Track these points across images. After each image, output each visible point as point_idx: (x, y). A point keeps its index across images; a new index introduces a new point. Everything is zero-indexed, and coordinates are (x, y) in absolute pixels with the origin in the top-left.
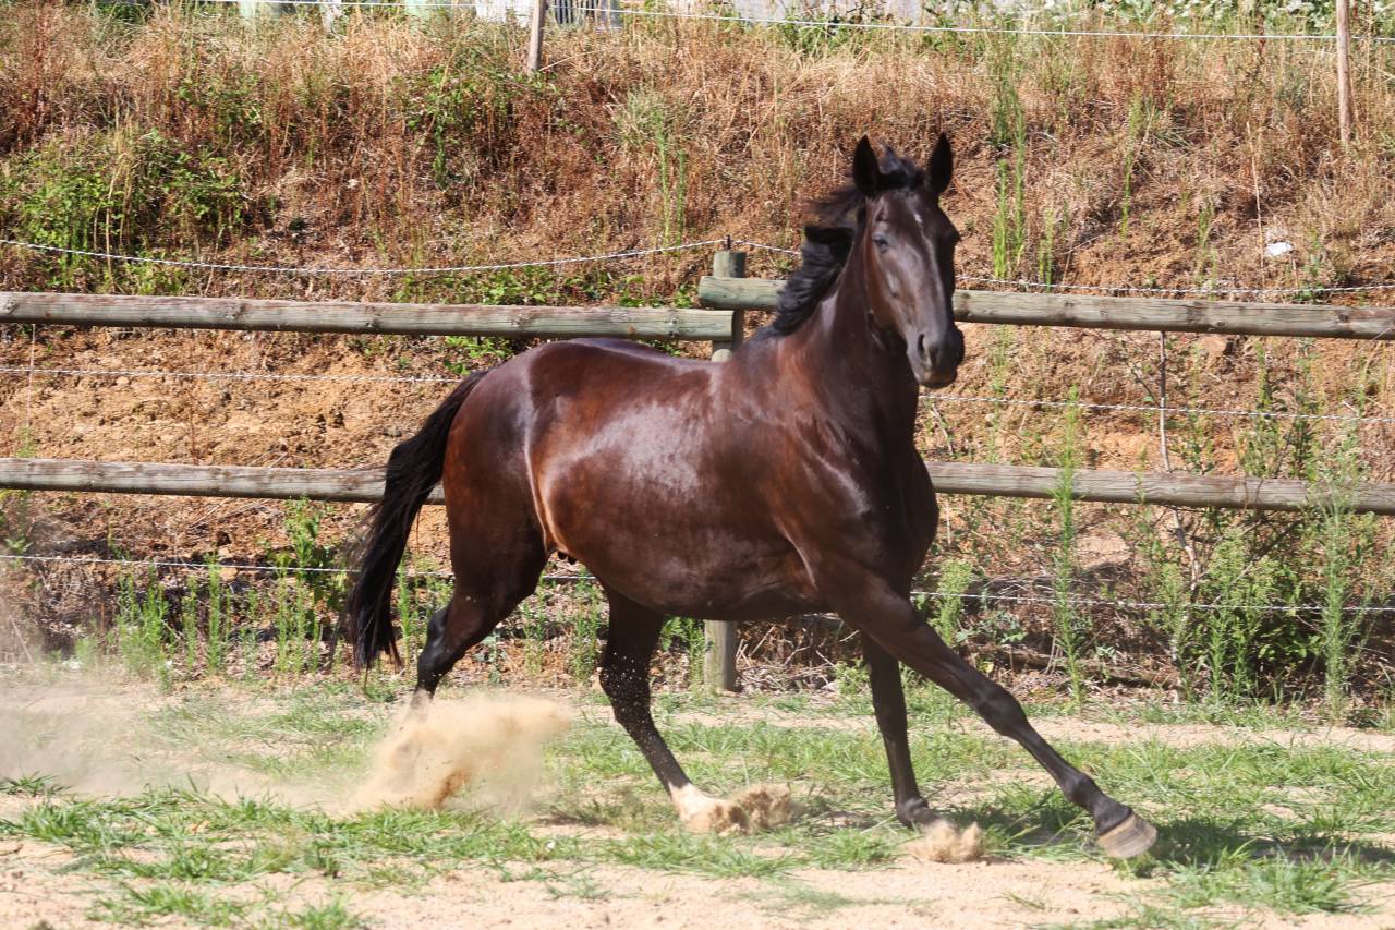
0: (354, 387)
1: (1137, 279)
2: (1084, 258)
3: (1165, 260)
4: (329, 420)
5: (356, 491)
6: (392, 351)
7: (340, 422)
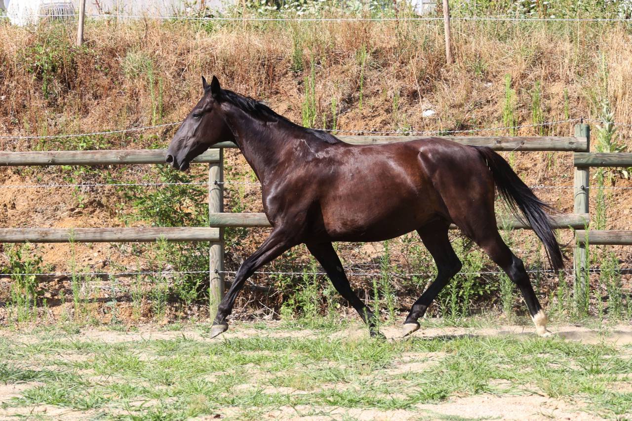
0: (19, 191)
1: (368, 128)
2: (343, 120)
3: (379, 119)
4: (9, 206)
5: (46, 238)
6: (33, 173)
7: (14, 207)
